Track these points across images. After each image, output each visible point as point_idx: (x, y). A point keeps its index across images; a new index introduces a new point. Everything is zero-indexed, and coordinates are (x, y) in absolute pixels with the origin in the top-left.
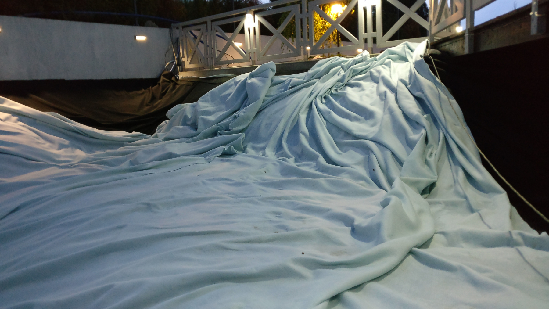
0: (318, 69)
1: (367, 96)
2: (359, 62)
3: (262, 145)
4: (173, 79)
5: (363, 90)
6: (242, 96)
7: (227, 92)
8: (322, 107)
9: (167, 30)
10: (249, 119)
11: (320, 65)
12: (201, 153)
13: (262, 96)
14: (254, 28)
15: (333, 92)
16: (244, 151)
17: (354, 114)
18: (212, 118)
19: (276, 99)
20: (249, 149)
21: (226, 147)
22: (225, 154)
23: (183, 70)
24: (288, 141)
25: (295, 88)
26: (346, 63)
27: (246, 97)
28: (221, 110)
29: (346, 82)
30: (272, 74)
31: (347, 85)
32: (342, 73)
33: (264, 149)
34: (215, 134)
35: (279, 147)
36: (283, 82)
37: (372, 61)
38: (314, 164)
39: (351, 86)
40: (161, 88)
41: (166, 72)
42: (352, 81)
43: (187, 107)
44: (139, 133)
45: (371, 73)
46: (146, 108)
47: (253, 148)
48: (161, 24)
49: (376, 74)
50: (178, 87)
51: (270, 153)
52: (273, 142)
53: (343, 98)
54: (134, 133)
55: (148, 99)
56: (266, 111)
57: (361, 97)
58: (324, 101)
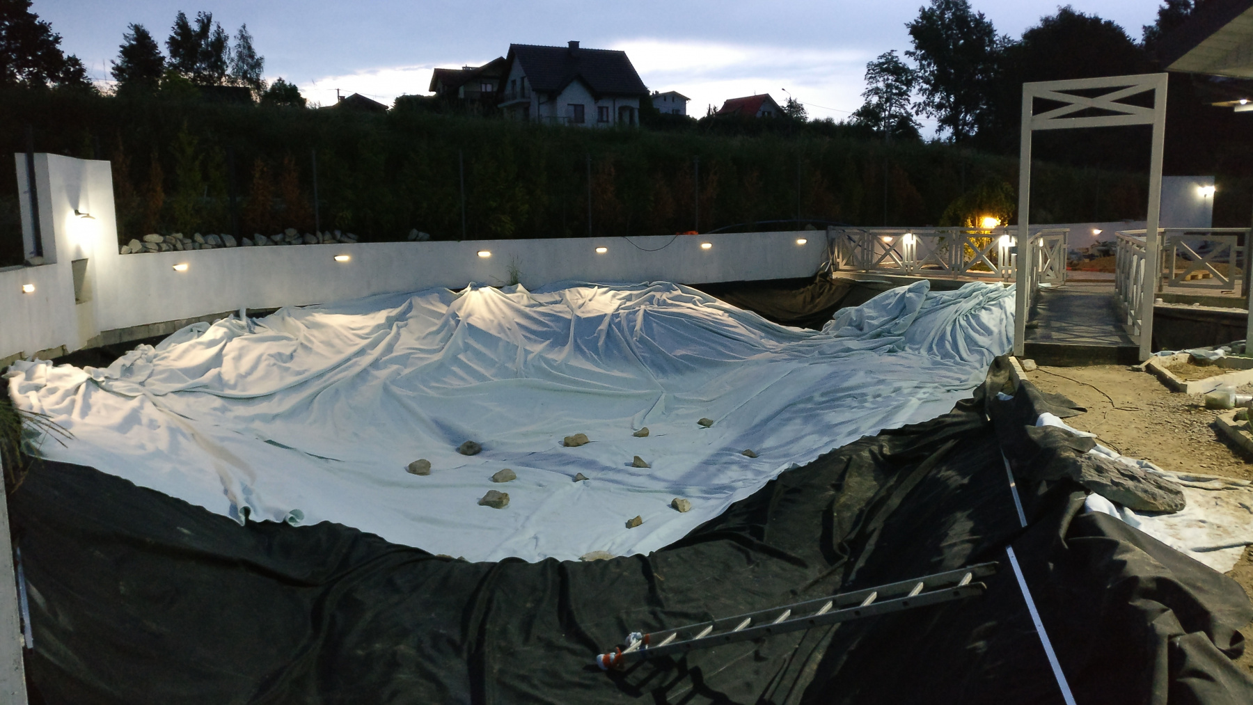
0: (964, 290)
1: (993, 319)
2: (994, 291)
3: (917, 346)
4: (828, 279)
5: (992, 314)
6: (902, 306)
7: (887, 302)
8: (963, 323)
9: (823, 232)
10: (906, 326)
11: (966, 288)
12: (872, 349)
13: (918, 309)
14: (912, 246)
15: (973, 312)
16: (903, 350)
17: (982, 331)
18: (875, 322)
19: (929, 312)
20: (907, 348)
21: (891, 346)
22: (890, 351)
23: (837, 269)
24: (937, 345)
25: (946, 304)
26: (985, 290)
27: (905, 307)
28: (883, 316)
29: (982, 305)
30: (926, 291)
31: (983, 308)
32: (981, 298)
33: (918, 349)
34: (878, 335)
35: (930, 349)
36: (936, 297)
37: (1004, 291)
38: (952, 361)
39: (986, 309)
40: (818, 287)
41: (821, 272)
42: (986, 306)
43: (851, 310)
44: (812, 330)
45: (1000, 301)
46: (809, 307)
47: (910, 348)
48: (819, 227)
49: (1002, 303)
50: (834, 288)
51: (923, 352)
52: (926, 345)
53: (976, 317)
54: (806, 329)
55: (808, 299)
56: (920, 320)
57: (989, 319)
58: (965, 319)
